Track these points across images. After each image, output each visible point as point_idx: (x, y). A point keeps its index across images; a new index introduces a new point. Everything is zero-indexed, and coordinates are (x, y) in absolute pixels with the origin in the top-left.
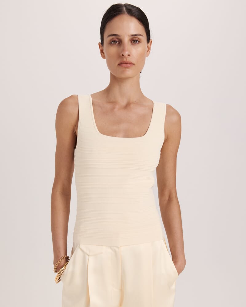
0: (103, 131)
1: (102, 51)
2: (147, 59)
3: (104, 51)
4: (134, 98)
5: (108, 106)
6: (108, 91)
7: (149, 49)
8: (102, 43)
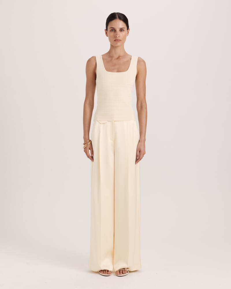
0: (108, 69)
1: (106, 33)
2: (127, 37)
3: (108, 33)
4: (122, 54)
5: (110, 59)
6: (109, 52)
7: (128, 32)
8: (107, 29)
